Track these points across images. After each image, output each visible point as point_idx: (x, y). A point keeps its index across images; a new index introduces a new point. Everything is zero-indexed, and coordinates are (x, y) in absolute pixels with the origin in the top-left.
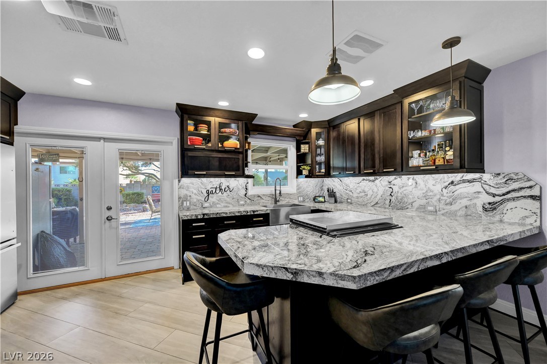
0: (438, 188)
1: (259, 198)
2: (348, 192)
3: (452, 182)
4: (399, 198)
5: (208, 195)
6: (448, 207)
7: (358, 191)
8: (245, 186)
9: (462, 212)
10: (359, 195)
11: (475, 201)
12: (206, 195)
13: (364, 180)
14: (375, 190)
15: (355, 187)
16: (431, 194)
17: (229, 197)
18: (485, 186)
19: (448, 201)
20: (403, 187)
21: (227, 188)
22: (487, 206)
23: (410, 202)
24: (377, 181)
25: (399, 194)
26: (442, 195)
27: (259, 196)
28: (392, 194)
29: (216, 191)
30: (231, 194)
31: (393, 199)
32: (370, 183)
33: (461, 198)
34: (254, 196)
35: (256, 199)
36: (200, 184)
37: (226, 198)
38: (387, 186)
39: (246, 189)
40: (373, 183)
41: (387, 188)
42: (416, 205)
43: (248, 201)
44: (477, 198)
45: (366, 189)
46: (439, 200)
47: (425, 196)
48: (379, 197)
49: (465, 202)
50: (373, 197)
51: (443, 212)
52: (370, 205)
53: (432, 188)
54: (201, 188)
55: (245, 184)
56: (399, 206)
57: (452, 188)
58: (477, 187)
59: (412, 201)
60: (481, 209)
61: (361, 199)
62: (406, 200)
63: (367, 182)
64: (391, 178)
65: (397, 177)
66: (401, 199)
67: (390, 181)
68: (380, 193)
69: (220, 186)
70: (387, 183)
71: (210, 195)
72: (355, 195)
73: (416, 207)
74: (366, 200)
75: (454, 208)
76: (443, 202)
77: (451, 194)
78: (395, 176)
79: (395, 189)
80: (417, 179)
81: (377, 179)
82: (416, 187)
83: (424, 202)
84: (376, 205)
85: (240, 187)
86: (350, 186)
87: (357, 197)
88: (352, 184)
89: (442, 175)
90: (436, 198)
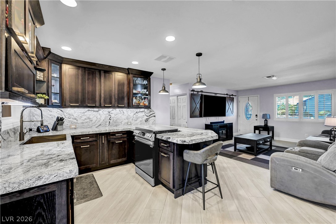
0: (132, 114)
2: (71, 120)
3: (137, 112)
4: (115, 120)
6: (135, 122)
7: (83, 118)
9: (139, 123)
10: (84, 121)
11: (143, 119)
13: (89, 110)
14: (99, 117)
15: (80, 116)
16: (129, 117)
18: (145, 113)
19: (135, 120)
20: (117, 114)
22: (146, 120)
23: (120, 121)
24: (100, 112)
25: (115, 118)
26: (134, 117)
27: (8, 132)
28: (111, 119)
31: (111, 121)
32: (95, 112)
33: (139, 118)
38: (107, 114)
40: (97, 113)
41: (107, 115)
42: (123, 123)
44: (144, 117)
45: (91, 117)
46: (132, 119)
47: (127, 118)
48: (101, 121)
49: (140, 119)
50: (97, 121)
51: (134, 124)
52: (94, 127)
53: (130, 114)
56: (115, 124)
57: (137, 114)
58: (143, 114)
59: (121, 121)
60: (144, 121)
61: (87, 124)
62: (118, 121)
63: (92, 112)
64: (110, 110)
65: (113, 109)
66: (116, 121)
67: (109, 111)
68: (103, 118)
70: (107, 113)
72: (80, 121)
73: (123, 124)
74: (91, 124)
75: (137, 122)
76: (134, 120)
77: (136, 117)
78: (112, 109)
79: (113, 116)
80: (124, 111)
81: (100, 110)
82: (123, 114)
83: (126, 121)
84: (99, 126)
86: (74, 115)
87: (83, 123)
88: (76, 113)
89: (133, 109)
90: (131, 119)
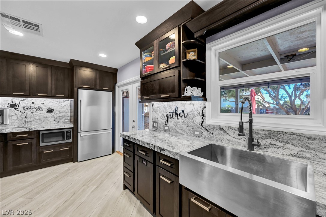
1: (222, 132)
5: (168, 119)
8: (201, 112)
12: (166, 118)
17: (184, 123)
21: (182, 113)
27: (221, 129)
29: (173, 116)
30: (186, 120)
34: (214, 127)
35: (216, 132)
36: (163, 108)
37: (181, 124)
39: (203, 115)
43: (205, 133)
54: (164, 112)
55: (202, 109)
69: (176, 111)
71: (169, 119)
85: (196, 113)
